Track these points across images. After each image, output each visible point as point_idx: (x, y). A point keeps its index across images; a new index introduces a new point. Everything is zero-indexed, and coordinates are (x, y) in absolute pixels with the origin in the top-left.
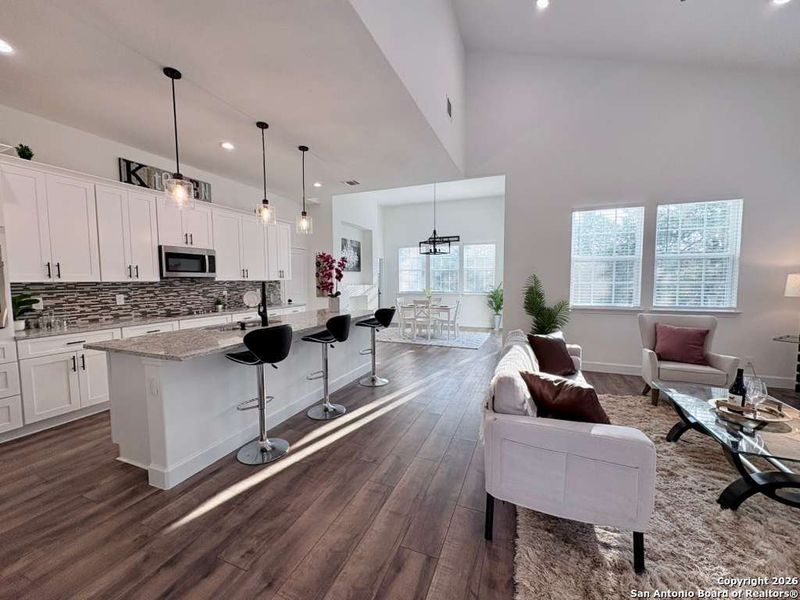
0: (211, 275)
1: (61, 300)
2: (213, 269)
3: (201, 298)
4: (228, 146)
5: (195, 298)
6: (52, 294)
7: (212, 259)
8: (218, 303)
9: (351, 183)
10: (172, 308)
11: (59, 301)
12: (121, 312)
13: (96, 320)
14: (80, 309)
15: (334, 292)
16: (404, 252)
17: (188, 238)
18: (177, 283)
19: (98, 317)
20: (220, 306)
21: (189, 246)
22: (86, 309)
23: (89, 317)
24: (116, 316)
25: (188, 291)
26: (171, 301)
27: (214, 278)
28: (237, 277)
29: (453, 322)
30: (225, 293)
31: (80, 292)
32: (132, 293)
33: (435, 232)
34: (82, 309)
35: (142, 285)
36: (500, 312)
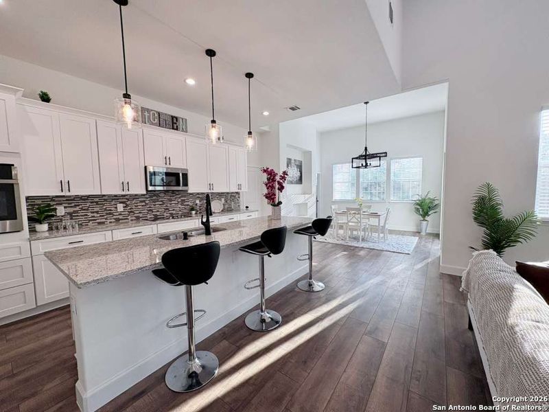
0: (185, 188)
1: (77, 208)
2: (186, 184)
3: (180, 206)
4: (191, 82)
5: (176, 206)
6: (71, 203)
7: (185, 176)
8: (192, 209)
9: (293, 109)
10: (158, 213)
11: (75, 209)
12: (121, 217)
13: (103, 223)
14: (90, 215)
15: (277, 202)
16: (337, 168)
17: (167, 160)
18: (162, 195)
19: (104, 220)
20: (194, 212)
21: (168, 166)
22: (95, 215)
23: (98, 221)
24: (118, 220)
25: (171, 200)
26: (158, 208)
27: (187, 191)
28: (206, 190)
29: (384, 227)
30: (198, 202)
31: (92, 203)
32: (128, 203)
33: (366, 149)
34: (93, 215)
35: (136, 197)
36: (427, 218)
